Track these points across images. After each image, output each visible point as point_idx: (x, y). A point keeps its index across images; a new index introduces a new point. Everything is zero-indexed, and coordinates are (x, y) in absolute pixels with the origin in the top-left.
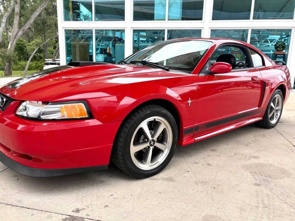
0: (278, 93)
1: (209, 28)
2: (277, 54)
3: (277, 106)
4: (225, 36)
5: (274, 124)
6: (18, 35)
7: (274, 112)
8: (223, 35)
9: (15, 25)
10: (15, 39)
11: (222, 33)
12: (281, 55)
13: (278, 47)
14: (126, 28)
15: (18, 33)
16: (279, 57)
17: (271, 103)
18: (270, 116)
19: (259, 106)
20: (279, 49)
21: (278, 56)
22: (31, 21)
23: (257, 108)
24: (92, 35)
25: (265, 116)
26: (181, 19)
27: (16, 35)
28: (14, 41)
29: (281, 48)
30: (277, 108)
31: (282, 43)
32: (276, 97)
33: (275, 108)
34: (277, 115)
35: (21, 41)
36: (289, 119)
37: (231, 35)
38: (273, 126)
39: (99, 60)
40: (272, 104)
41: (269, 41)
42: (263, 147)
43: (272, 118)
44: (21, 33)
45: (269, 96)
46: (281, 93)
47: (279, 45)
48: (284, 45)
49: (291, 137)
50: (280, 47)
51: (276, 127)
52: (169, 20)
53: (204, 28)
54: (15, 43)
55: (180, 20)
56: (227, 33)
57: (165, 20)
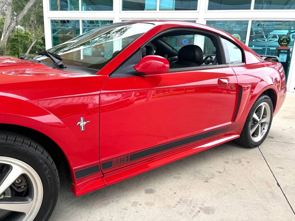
0: (265, 100)
1: (205, 19)
2: (281, 49)
3: (263, 117)
4: (226, 29)
5: (258, 142)
6: (11, 27)
7: (259, 126)
8: (223, 28)
9: (8, 16)
10: (7, 30)
11: (222, 25)
12: (285, 50)
13: (282, 41)
14: (114, 18)
15: (11, 24)
16: (282, 53)
17: (252, 114)
18: (252, 132)
19: (233, 120)
20: (283, 43)
21: (282, 51)
22: (24, 13)
23: (230, 123)
24: (79, 28)
25: (244, 133)
26: (174, 9)
27: (9, 27)
28: (6, 33)
29: (286, 42)
30: (263, 121)
31: (286, 37)
32: (261, 106)
33: (261, 120)
34: (264, 129)
35: (27, 33)
36: (283, 132)
37: (232, 28)
38: (257, 145)
39: (87, 54)
40: (255, 116)
41: (277, 36)
42: (231, 185)
43: (255, 134)
44: (13, 25)
45: (250, 104)
46: (270, 100)
47: (284, 39)
48: (288, 40)
49: (279, 165)
50: (284, 41)
51: (262, 146)
52: (160, 10)
53: (198, 19)
54: (8, 34)
55: (172, 10)
56: (228, 26)
57: (156, 10)
